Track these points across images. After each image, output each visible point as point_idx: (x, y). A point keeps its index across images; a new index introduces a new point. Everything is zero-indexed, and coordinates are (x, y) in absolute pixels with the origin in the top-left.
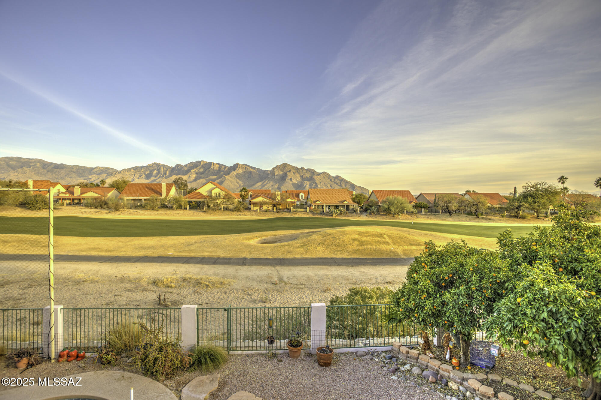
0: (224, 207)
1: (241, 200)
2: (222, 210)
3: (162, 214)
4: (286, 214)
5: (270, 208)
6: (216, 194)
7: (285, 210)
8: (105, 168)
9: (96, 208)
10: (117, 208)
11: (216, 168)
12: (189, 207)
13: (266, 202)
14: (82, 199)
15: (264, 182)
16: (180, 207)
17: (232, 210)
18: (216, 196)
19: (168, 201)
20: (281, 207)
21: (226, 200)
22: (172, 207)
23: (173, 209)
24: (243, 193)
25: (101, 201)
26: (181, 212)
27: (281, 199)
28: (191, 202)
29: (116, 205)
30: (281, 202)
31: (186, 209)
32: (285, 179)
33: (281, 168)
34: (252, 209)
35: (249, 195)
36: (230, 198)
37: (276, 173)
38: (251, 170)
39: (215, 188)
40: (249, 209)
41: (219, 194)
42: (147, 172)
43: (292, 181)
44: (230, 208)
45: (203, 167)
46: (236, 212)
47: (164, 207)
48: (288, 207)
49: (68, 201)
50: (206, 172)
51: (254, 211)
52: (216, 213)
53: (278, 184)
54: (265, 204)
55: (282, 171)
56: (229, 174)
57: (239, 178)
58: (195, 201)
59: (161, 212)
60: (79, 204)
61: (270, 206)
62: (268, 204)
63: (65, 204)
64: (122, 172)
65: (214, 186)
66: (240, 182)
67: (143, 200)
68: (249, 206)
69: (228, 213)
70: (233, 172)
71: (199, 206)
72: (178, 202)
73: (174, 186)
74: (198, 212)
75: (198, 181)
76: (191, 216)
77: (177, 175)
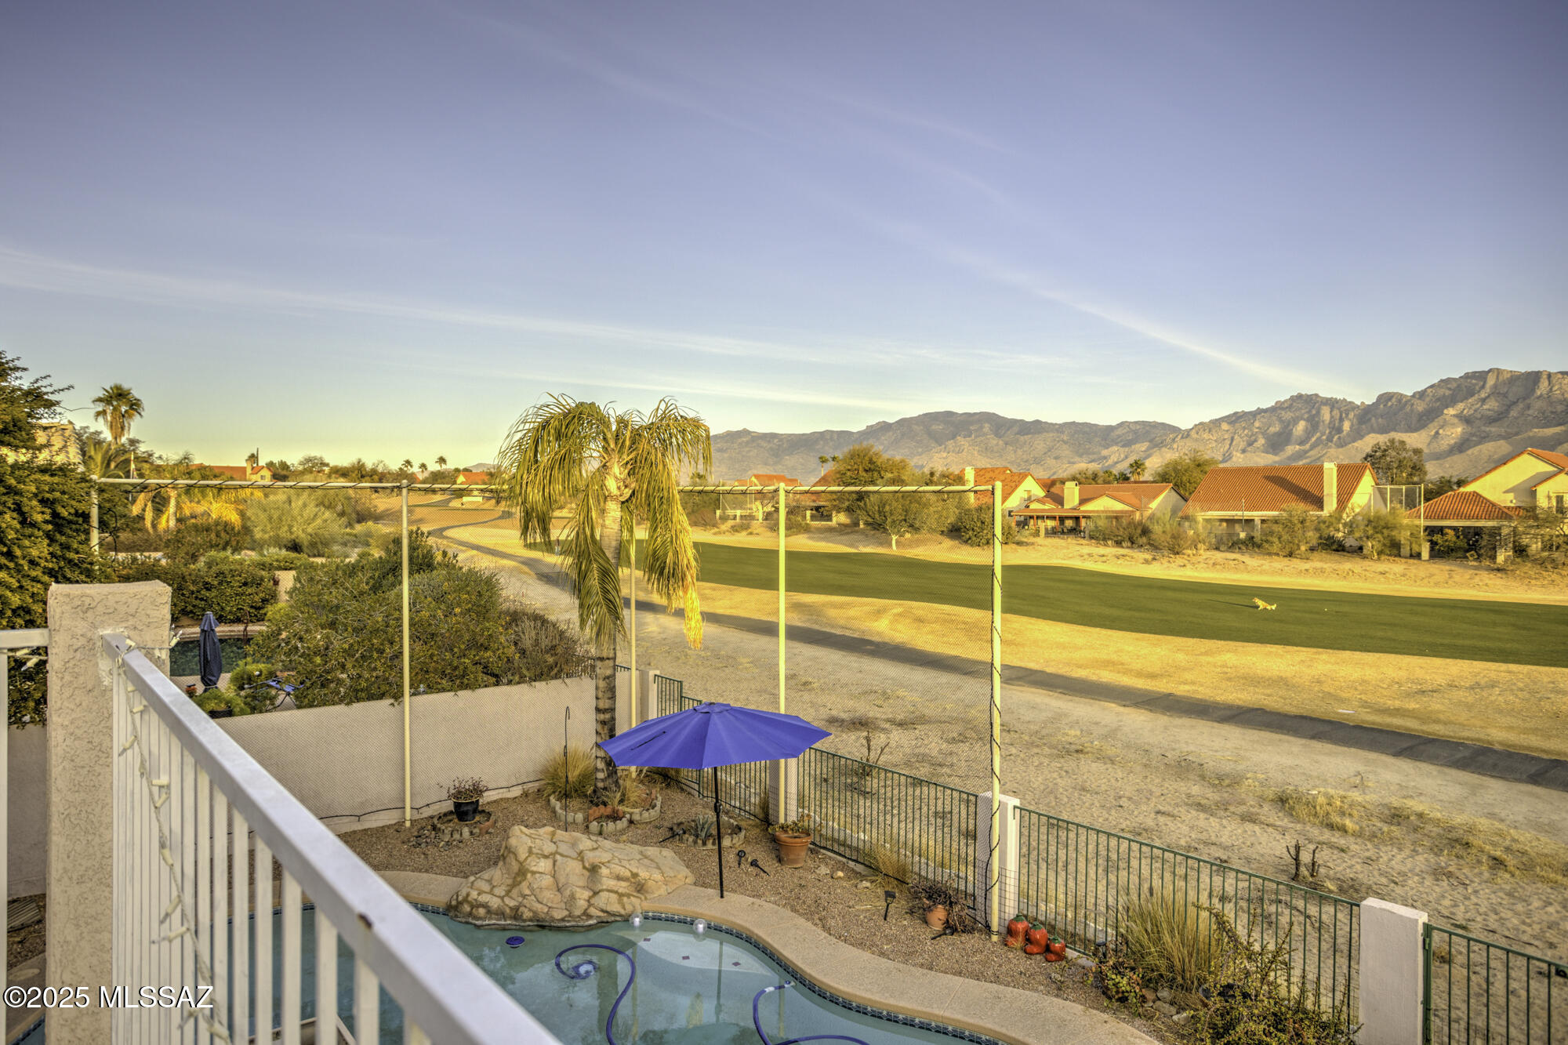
3: (1322, 571)
6: (1560, 498)
8: (1144, 423)
9: (1119, 544)
10: (1175, 547)
12: (1432, 549)
14: (1084, 517)
16: (1393, 549)
18: (1561, 510)
19: (1345, 525)
22: (1361, 548)
23: (1365, 557)
25: (1132, 524)
26: (1397, 567)
28: (1441, 530)
29: (1173, 537)
31: (1418, 556)
39: (1555, 475)
42: (1275, 428)
45: (1495, 393)
47: (1333, 546)
49: (1050, 524)
50: (1513, 414)
52: (1552, 576)
58: (1455, 529)
59: (1318, 565)
60: (1075, 531)
63: (1042, 532)
64: (1193, 433)
65: (1551, 469)
67: (1258, 522)
71: (1473, 547)
72: (1385, 531)
73: (1368, 472)
74: (1472, 571)
75: (1470, 452)
76: (1437, 584)
77: (1382, 433)
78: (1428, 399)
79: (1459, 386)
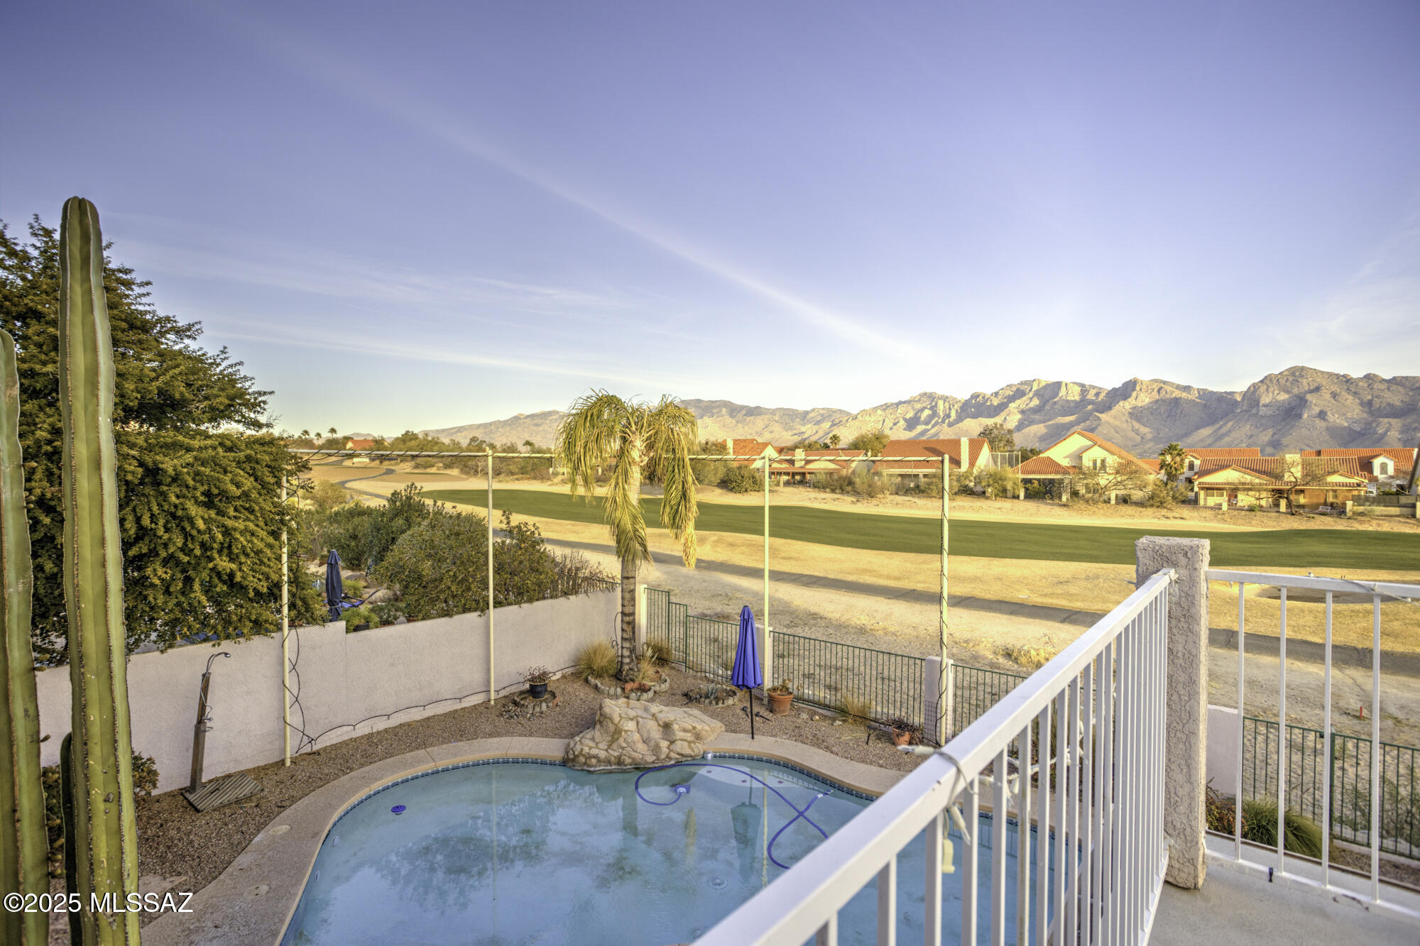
0: (1117, 496)
1: (1165, 479)
2: (1113, 502)
3: (964, 507)
4: (1328, 519)
5: (1263, 503)
6: (1095, 463)
7: (1321, 509)
8: (828, 409)
9: (833, 491)
10: (871, 493)
11: (1074, 395)
12: (1026, 492)
13: (1251, 483)
14: (809, 473)
15: (1221, 427)
16: (1003, 493)
17: (1140, 504)
18: (1095, 468)
19: (975, 478)
20: (1302, 500)
21: (1124, 478)
22: (984, 493)
23: (987, 498)
24: (1168, 458)
25: (841, 478)
26: (1007, 504)
27: (1305, 476)
28: (1030, 481)
29: (870, 486)
30: (1307, 484)
31: (1018, 497)
32: (1300, 416)
33: (1283, 382)
34: (1202, 502)
35: (1187, 462)
36: (1136, 472)
37: (1265, 399)
38: (1177, 394)
39: (1092, 446)
40: (1194, 502)
41: (1103, 461)
42: (910, 415)
43: (1324, 419)
44: (1134, 498)
45: (1037, 394)
46: (1154, 509)
47: (966, 491)
48: (1330, 499)
49: (785, 478)
50: (1047, 407)
51: (1205, 507)
52: (1095, 509)
53: (1271, 432)
54: (1250, 490)
55: (1288, 392)
56: (1110, 408)
57: (1138, 420)
58: (1039, 480)
59: (961, 503)
60: (802, 482)
61: (1264, 495)
62: (1259, 491)
63: (782, 484)
64: (859, 417)
65: (1090, 443)
66: (1144, 430)
67: (921, 476)
68: (1191, 495)
69: (1129, 510)
70: (1121, 403)
71: (1050, 492)
72: (1000, 482)
73: (986, 444)
74: (1049, 507)
75: (1023, 431)
76: (1031, 515)
77: (973, 418)
78: (1000, 397)
79: (1018, 389)
